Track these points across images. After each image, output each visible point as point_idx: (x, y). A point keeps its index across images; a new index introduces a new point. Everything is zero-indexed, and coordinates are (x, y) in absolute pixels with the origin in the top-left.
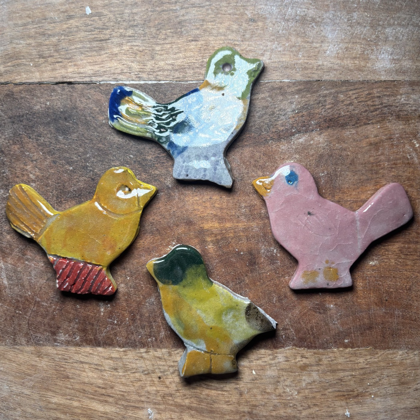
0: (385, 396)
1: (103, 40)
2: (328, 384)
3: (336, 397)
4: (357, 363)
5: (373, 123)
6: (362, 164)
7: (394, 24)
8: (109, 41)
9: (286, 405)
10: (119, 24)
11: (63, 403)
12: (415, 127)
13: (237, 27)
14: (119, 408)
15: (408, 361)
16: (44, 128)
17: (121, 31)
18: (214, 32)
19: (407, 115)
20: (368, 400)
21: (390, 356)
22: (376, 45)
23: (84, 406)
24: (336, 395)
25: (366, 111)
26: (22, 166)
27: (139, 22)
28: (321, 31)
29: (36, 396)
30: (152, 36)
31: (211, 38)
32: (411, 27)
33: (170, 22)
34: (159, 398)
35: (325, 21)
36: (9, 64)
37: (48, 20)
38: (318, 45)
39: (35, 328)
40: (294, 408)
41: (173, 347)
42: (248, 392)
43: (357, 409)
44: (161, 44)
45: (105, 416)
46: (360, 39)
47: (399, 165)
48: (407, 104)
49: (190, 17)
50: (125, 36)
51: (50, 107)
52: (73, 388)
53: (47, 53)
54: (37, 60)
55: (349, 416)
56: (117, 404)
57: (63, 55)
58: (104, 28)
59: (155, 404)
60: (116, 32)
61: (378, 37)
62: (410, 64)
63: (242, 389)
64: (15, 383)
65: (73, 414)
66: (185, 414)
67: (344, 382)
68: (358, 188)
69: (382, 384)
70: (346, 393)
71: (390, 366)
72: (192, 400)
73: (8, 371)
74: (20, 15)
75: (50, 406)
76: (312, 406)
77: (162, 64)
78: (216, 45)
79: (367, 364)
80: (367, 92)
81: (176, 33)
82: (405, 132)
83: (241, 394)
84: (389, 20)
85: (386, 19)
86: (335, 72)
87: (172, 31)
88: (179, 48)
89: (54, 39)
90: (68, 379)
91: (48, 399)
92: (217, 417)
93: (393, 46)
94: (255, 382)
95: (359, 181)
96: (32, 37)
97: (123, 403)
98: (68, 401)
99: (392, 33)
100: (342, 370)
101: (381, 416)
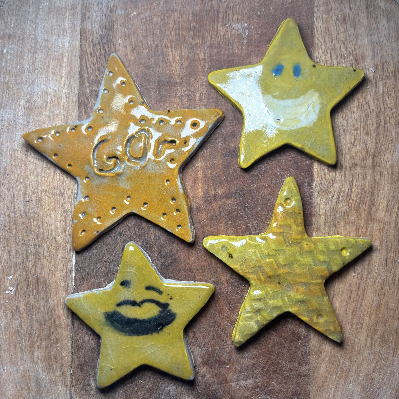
0: (356, 36)
1: (38, 282)
4: (326, 61)
6: (149, 59)
8: (39, 276)
9: (366, 124)
10: (25, 267)
11: (365, 332)
14: (370, 279)
17: (30, 265)
18: (35, 185)
19: (109, 23)
20: (360, 51)
21: (320, 32)
22: (50, 49)
23: (369, 312)
27: (24, 250)
28: (38, 94)
29: (360, 358)
30: (36, 239)
31: (40, 188)
33: (25, 223)
35: (30, 91)
36: (55, 366)
37: (19, 329)
38: (49, 97)
39: (294, 356)
41: (311, 226)
42: (354, 159)
43: (368, 60)
44: (43, 231)
45: (378, 292)
46: (45, 63)
47: (151, 28)
48: (100, 22)
49: (22, 205)
50: (35, 262)
52: (351, 322)
53: (47, 332)
54: (52, 341)
56: (366, 281)
57: (49, 317)
58: (28, 280)
60: (32, 270)
61: (45, 47)
62: (67, 21)
63: (351, 164)
65: (376, 323)
69: (346, 38)
71: (329, 32)
72: (361, 210)
73: (335, 384)
74: (14, 354)
75: (369, 344)
76: (367, 101)
77: (60, 231)
78: (46, 184)
80: (89, 56)
81: (34, 217)
82: (123, 24)
83: (356, 165)
84: (32, 39)
85: (31, 41)
86: (72, 83)
87: (32, 221)
88: (47, 215)
89: (35, 325)
91: (362, 346)
95: (164, 62)
96: (32, 344)
97: (365, 274)
98: (364, 327)
99: (41, 36)
101: (375, 39)
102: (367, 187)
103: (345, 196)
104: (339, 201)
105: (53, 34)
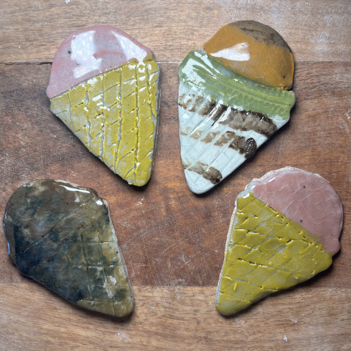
0: (316, 325)
1: (80, 26)
2: (270, 315)
3: (276, 325)
4: (294, 298)
5: (311, 99)
6: (301, 134)
7: (331, 12)
8: (86, 27)
9: (235, 332)
10: (94, 11)
11: (52, 329)
12: (347, 102)
13: (196, 15)
14: (98, 333)
15: (337, 297)
16: (31, 102)
17: (96, 18)
18: (176, 18)
19: (341, 91)
20: (303, 328)
21: (321, 293)
22: (316, 30)
23: (70, 332)
24: (277, 324)
25: (306, 88)
26: (14, 134)
27: (111, 10)
28: (269, 18)
29: (30, 324)
30: (122, 23)
31: (174, 25)
32: (346, 15)
33: (138, 10)
35: (272, 9)
37: (33, 8)
40: (242, 334)
41: (142, 284)
42: (204, 321)
43: (293, 335)
44: (130, 29)
45: (87, 339)
46: (301, 25)
47: (333, 135)
48: (341, 82)
49: (155, 6)
50: (99, 22)
51: (36, 84)
52: (60, 317)
53: (33, 37)
54: (24, 43)
55: (287, 341)
56: (96, 330)
57: (46, 39)
58: (81, 15)
60: (91, 19)
61: (317, 23)
62: (345, 47)
63: (199, 319)
64: (13, 313)
65: (60, 338)
66: (152, 338)
67: (283, 313)
68: (298, 154)
69: (315, 315)
70: (284, 323)
71: (322, 301)
72: (158, 327)
73: (6, 303)
74: (9, 4)
75: (42, 331)
76: (256, 333)
78: (177, 31)
79: (302, 299)
80: (307, 72)
81: (143, 20)
82: (339, 106)
83: (198, 323)
84: (327, 9)
85: (325, 8)
87: (140, 18)
88: (146, 33)
89: (38, 25)
90: (56, 310)
91: (40, 325)
92: (179, 341)
93: (331, 31)
94: (210, 313)
95: (298, 148)
96: (19, 23)
98: (56, 327)
99: (329, 20)
100: (281, 304)
101: (314, 341)
102: (178, 332)
103: (170, 314)
104: (165, 308)
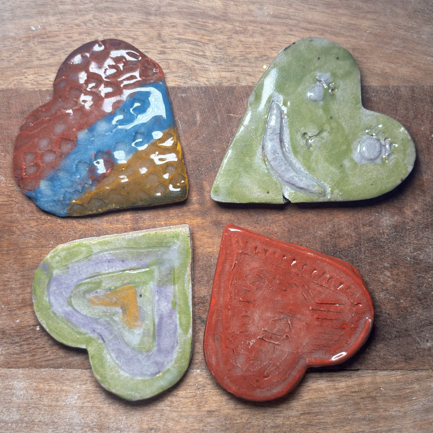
0: (5, 38)
1: (308, 413)
4: (35, 74)
8: (301, 412)
13: (169, 424)
14: (295, 16)
20: (22, 33)
23: (336, 17)
24: (56, 38)
28: (83, 418)
34: (250, 28)
36: (408, 391)
39: (390, 106)
40: (101, 21)
41: (234, 88)
45: (312, 7)
50: (285, 417)
52: (348, 38)
56: (298, 21)
57: (350, 399)
58: (306, 426)
59: (255, 22)
60: (293, 421)
61: (27, 411)
66: (221, 11)
72: (213, 28)
73: (422, 55)
78: (190, 406)
79: (25, 73)
80: (36, 357)
86: (69, 377)
91: (376, 25)
97: (290, 22)
99: (14, 415)
101: (7, 15)
102: (186, 22)
103: (197, 47)
104: (203, 55)
105: (10, 401)
